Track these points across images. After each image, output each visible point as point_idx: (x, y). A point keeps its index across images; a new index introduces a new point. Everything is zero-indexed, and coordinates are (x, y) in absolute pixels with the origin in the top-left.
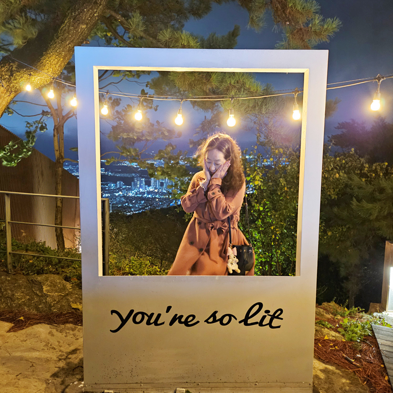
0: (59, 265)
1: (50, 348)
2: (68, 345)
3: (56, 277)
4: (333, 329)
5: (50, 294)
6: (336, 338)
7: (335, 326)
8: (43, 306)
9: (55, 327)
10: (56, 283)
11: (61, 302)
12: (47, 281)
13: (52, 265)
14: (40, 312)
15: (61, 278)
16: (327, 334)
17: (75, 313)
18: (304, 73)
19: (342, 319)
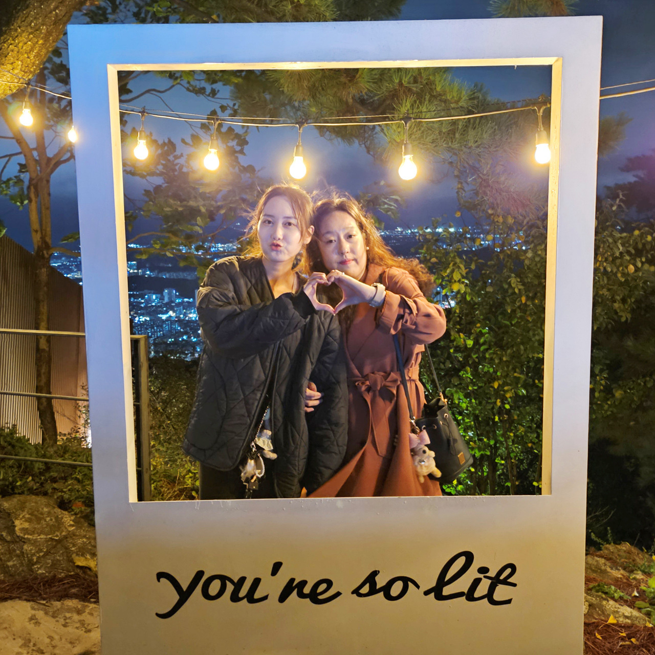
0: (47, 475)
1: (33, 650)
2: (71, 643)
3: (42, 500)
4: (626, 602)
5: (29, 537)
6: (632, 620)
7: (630, 595)
8: (15, 563)
9: (42, 606)
10: (42, 514)
11: (54, 553)
12: (22, 509)
13: (33, 476)
14: (11, 575)
15: (52, 502)
16: (614, 612)
17: (82, 575)
18: (550, 67)
19: (645, 579)
